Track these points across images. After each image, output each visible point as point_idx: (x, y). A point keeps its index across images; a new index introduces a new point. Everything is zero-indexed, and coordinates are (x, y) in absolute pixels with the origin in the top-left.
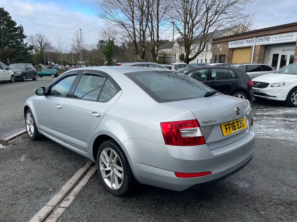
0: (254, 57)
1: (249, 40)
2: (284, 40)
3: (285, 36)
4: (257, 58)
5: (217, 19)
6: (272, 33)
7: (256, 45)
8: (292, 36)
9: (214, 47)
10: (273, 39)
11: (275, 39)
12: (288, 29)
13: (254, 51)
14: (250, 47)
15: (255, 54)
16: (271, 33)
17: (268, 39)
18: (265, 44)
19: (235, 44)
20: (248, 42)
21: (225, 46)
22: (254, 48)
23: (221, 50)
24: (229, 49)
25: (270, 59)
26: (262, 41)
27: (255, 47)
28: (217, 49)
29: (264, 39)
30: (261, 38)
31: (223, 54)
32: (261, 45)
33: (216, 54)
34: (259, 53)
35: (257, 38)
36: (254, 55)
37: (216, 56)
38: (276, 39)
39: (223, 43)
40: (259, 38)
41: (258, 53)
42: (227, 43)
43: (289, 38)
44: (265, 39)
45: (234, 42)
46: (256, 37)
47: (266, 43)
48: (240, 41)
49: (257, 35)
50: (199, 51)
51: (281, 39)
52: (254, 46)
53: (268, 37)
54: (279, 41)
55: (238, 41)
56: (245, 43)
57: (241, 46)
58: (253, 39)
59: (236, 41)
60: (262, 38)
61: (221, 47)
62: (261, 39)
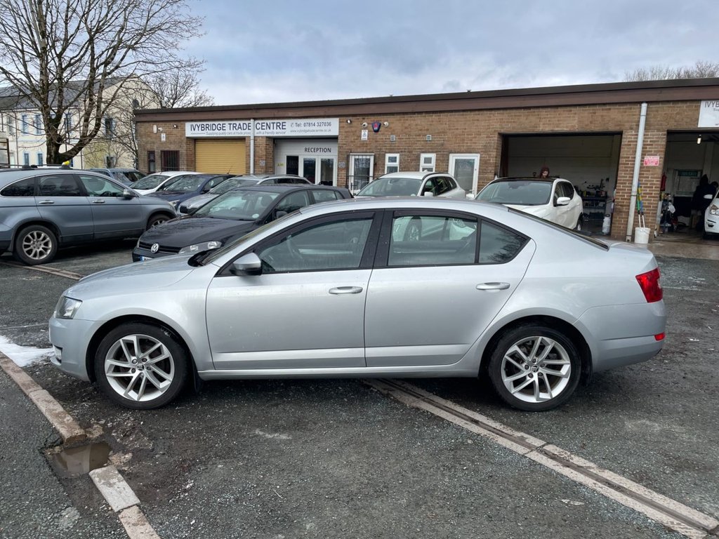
0: (254, 160)
1: (238, 124)
2: (314, 131)
3: (316, 124)
4: (262, 163)
5: (122, 59)
6: (290, 114)
7: (256, 135)
8: (329, 124)
9: (142, 129)
10: (292, 128)
11: (296, 128)
12: (321, 111)
13: (254, 149)
14: (242, 139)
15: (257, 154)
16: (286, 115)
17: (281, 127)
18: (275, 135)
19: (203, 128)
20: (237, 128)
21: (175, 131)
22: (252, 142)
23: (163, 139)
24: (188, 138)
25: (282, 165)
26: (270, 128)
27: (254, 140)
28: (149, 136)
29: (272, 125)
30: (265, 121)
31: (172, 149)
32: (267, 137)
33: (149, 147)
34: (265, 153)
35: (257, 122)
36: (254, 156)
37: (151, 153)
38: (299, 128)
39: (168, 124)
40: (260, 122)
41: (262, 152)
42: (179, 124)
43: (323, 128)
44: (275, 125)
45: (199, 123)
46: (255, 119)
47: (277, 133)
48: (216, 123)
49: (257, 115)
50: (84, 136)
51: (307, 128)
52: (252, 138)
53: (281, 121)
54: (305, 131)
55: (210, 123)
56: (228, 129)
57: (218, 136)
58: (247, 122)
59: (205, 123)
60: (269, 122)
61: (162, 132)
62: (265, 125)
